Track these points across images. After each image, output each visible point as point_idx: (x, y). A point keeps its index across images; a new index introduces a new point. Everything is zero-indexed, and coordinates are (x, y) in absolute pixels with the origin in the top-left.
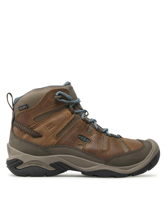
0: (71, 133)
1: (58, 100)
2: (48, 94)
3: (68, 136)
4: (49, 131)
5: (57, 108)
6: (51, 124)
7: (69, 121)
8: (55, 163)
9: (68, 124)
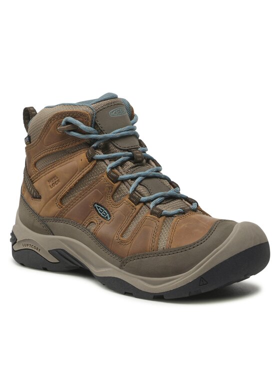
0: (85, 198)
1: (67, 133)
2: (50, 120)
3: (79, 202)
4: (51, 189)
5: (66, 148)
6: (54, 177)
7: (83, 174)
8: (56, 250)
9: (79, 180)
